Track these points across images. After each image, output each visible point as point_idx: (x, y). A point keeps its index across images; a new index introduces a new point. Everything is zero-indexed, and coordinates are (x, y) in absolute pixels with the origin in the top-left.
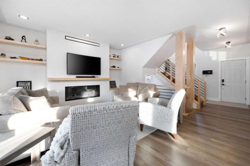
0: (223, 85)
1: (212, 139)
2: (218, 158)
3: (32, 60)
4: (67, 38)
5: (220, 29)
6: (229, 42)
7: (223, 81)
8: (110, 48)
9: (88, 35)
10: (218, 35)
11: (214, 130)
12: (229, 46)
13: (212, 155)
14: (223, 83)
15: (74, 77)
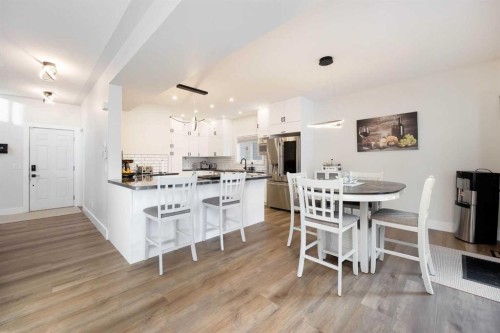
0: (34, 176)
1: (55, 290)
2: (84, 311)
5: (45, 64)
6: (50, 94)
7: (34, 168)
10: (41, 74)
11: (49, 272)
12: (50, 100)
13: (72, 315)
14: (34, 173)
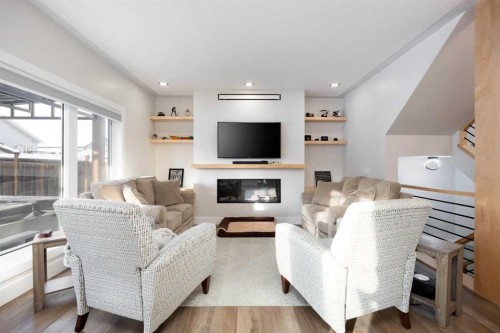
3: (182, 138)
4: (221, 97)
8: (306, 97)
9: (249, 85)
15: (229, 162)
